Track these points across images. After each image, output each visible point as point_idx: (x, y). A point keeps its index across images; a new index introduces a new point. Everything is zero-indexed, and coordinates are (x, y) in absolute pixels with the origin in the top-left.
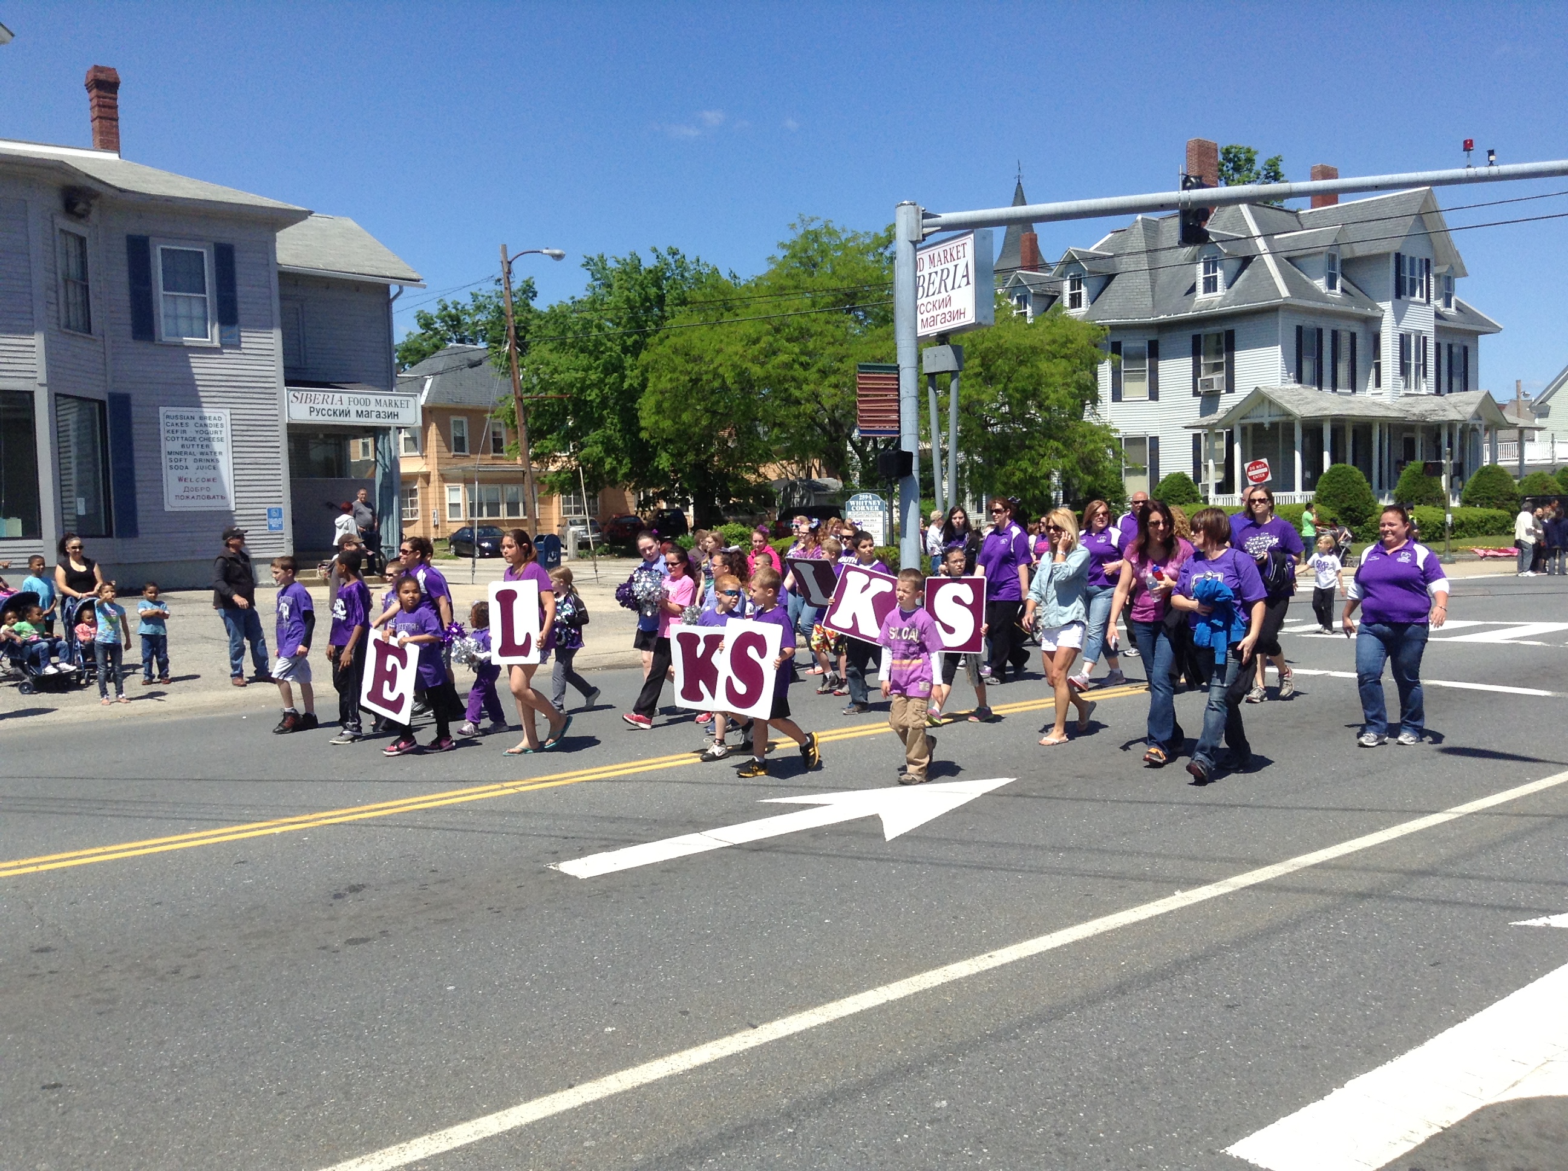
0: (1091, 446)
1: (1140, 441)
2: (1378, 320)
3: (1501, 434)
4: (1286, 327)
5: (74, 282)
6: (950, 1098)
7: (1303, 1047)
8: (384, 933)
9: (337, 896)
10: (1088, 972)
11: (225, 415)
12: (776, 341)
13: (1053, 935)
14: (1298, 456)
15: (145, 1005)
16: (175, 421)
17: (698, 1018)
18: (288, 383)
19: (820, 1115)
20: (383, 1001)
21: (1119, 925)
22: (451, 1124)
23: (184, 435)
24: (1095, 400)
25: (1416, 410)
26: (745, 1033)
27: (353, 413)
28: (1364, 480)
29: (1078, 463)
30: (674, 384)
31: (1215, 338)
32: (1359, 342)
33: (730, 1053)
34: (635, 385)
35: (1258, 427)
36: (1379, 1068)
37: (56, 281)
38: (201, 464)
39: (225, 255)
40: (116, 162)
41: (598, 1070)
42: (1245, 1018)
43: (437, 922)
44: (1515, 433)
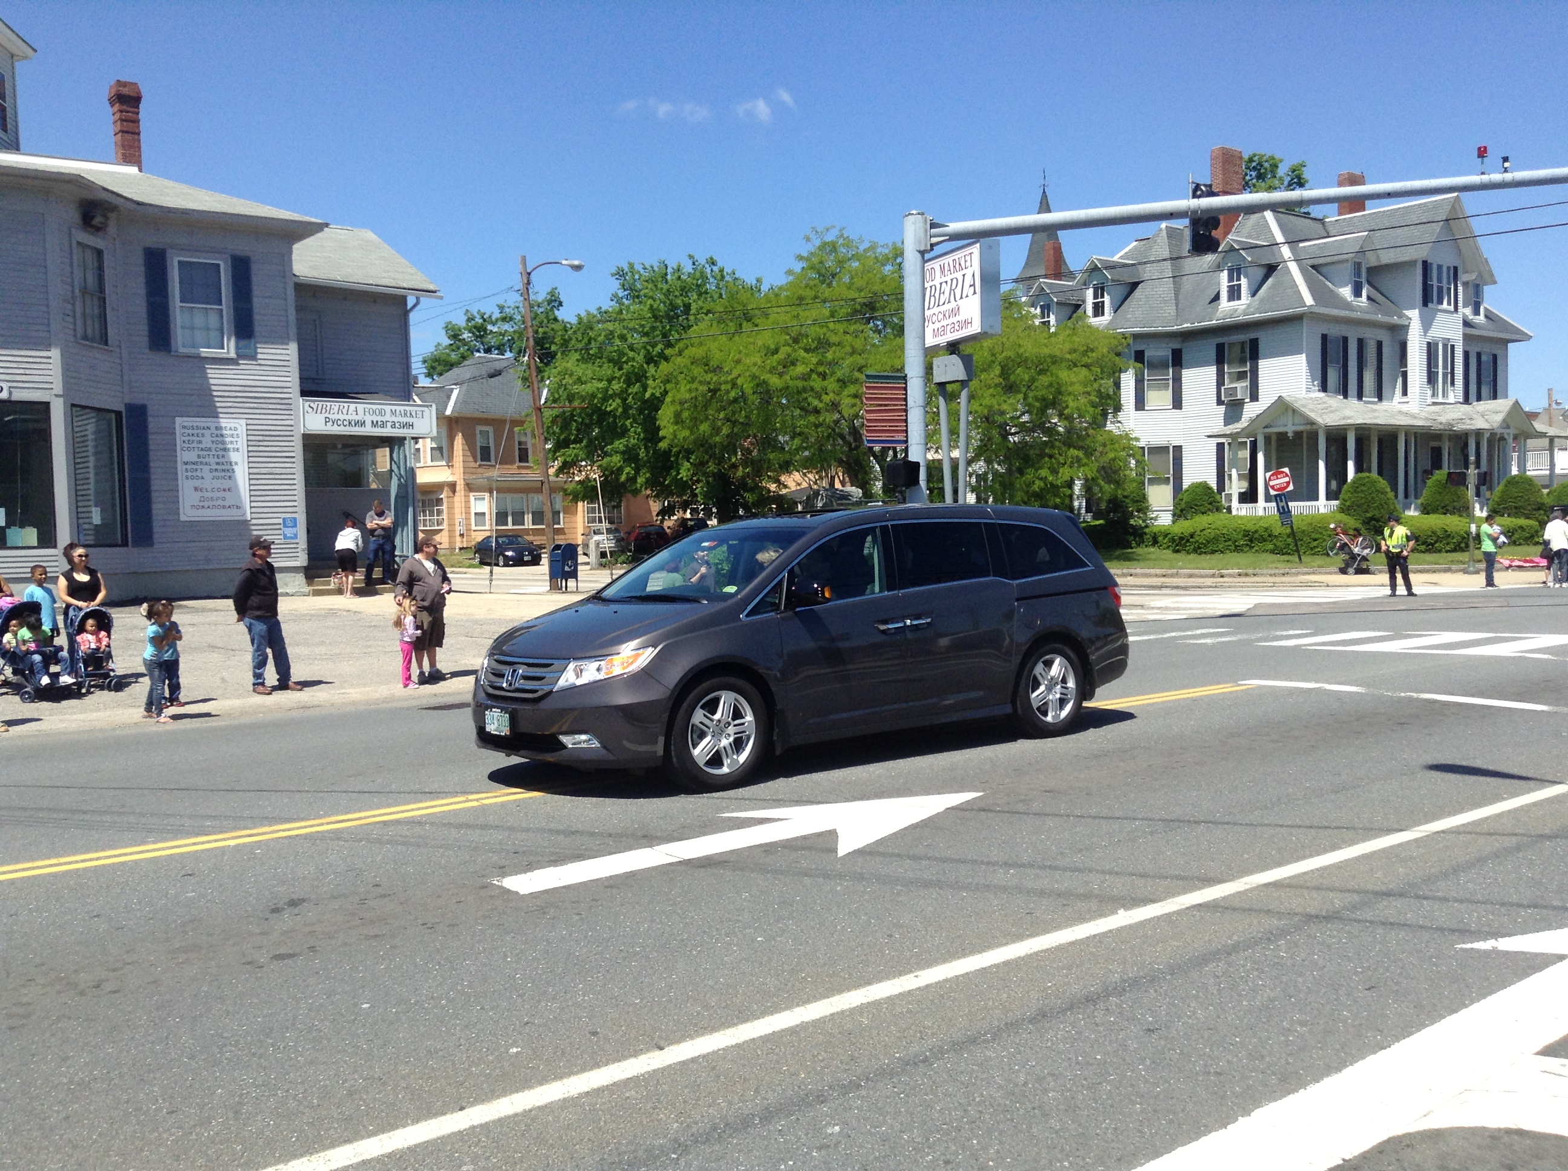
0: (1112, 455)
1: (1163, 450)
2: (1405, 328)
3: (1531, 443)
4: (1310, 335)
5: (92, 295)
6: (845, 1124)
7: (1217, 1073)
8: (312, 948)
9: (276, 910)
10: (1013, 994)
11: (241, 425)
12: (795, 351)
13: (984, 954)
14: (1322, 465)
15: (59, 1019)
16: (190, 432)
17: (606, 1039)
18: (304, 393)
19: (708, 1140)
20: (295, 1018)
21: (1054, 945)
22: (333, 1145)
23: (200, 446)
24: (1118, 408)
25: (1443, 419)
26: (650, 1055)
27: (368, 424)
28: (1388, 490)
29: (1098, 471)
30: (693, 395)
31: (1240, 346)
32: (1386, 350)
33: (630, 1076)
34: (658, 394)
35: (1282, 437)
36: (1291, 1096)
37: (73, 292)
38: (215, 474)
39: (242, 268)
40: (136, 176)
41: (493, 1092)
42: (1163, 1043)
43: (367, 938)
44: (1545, 442)
